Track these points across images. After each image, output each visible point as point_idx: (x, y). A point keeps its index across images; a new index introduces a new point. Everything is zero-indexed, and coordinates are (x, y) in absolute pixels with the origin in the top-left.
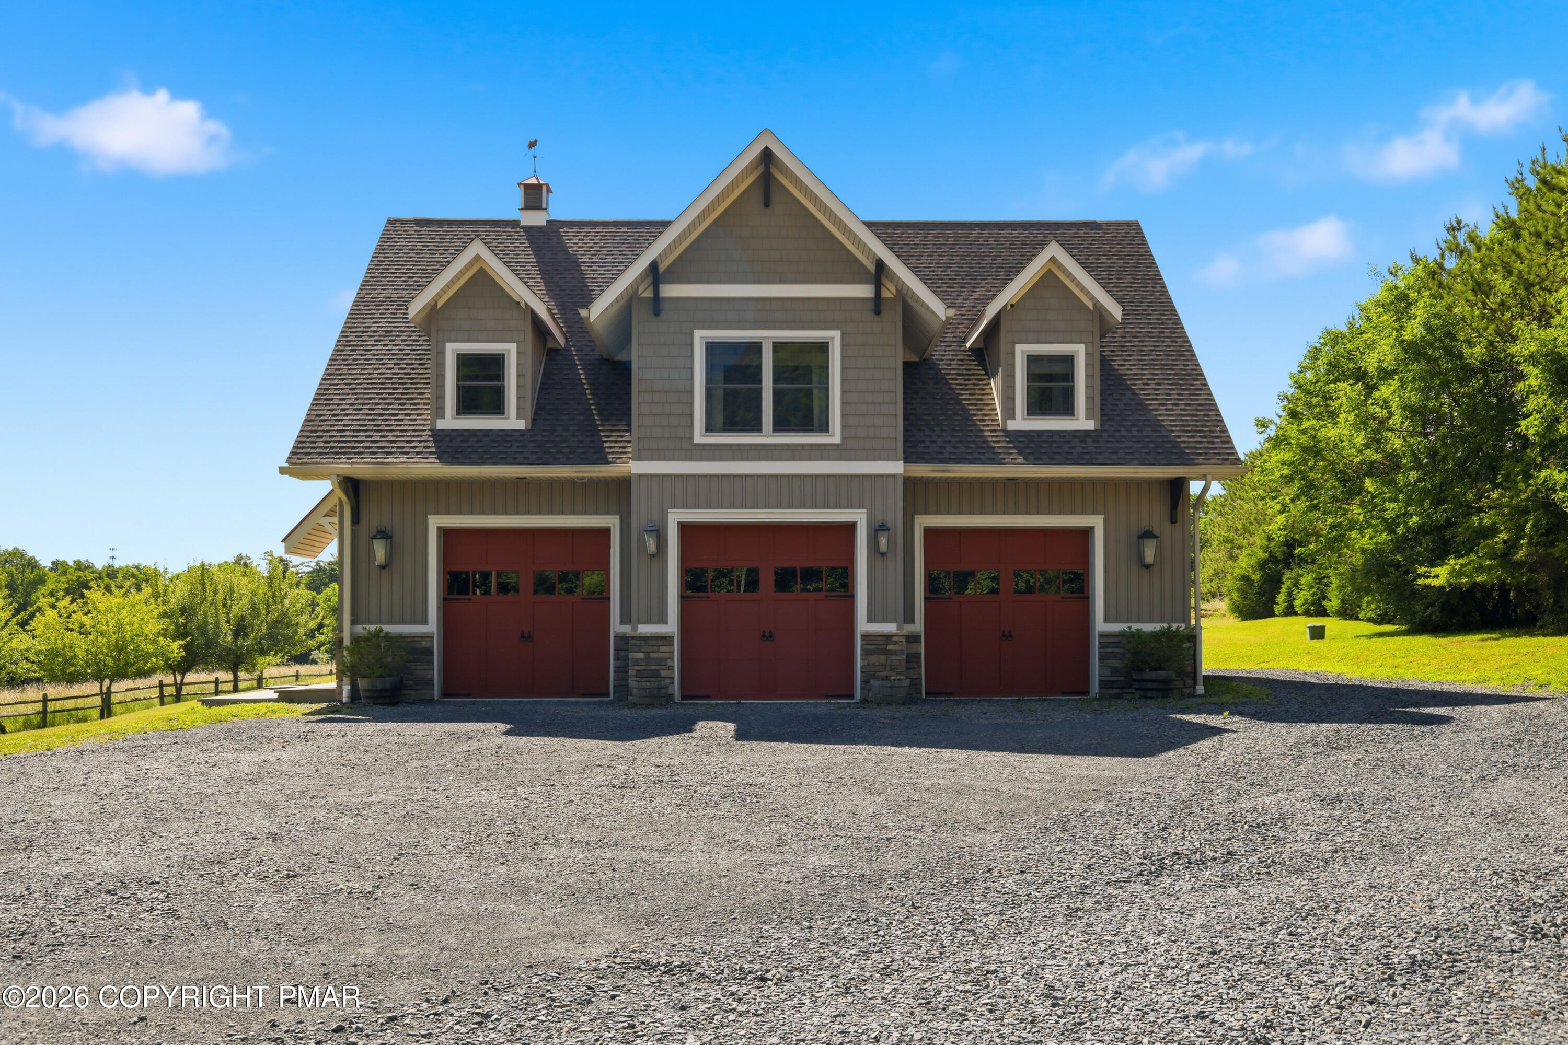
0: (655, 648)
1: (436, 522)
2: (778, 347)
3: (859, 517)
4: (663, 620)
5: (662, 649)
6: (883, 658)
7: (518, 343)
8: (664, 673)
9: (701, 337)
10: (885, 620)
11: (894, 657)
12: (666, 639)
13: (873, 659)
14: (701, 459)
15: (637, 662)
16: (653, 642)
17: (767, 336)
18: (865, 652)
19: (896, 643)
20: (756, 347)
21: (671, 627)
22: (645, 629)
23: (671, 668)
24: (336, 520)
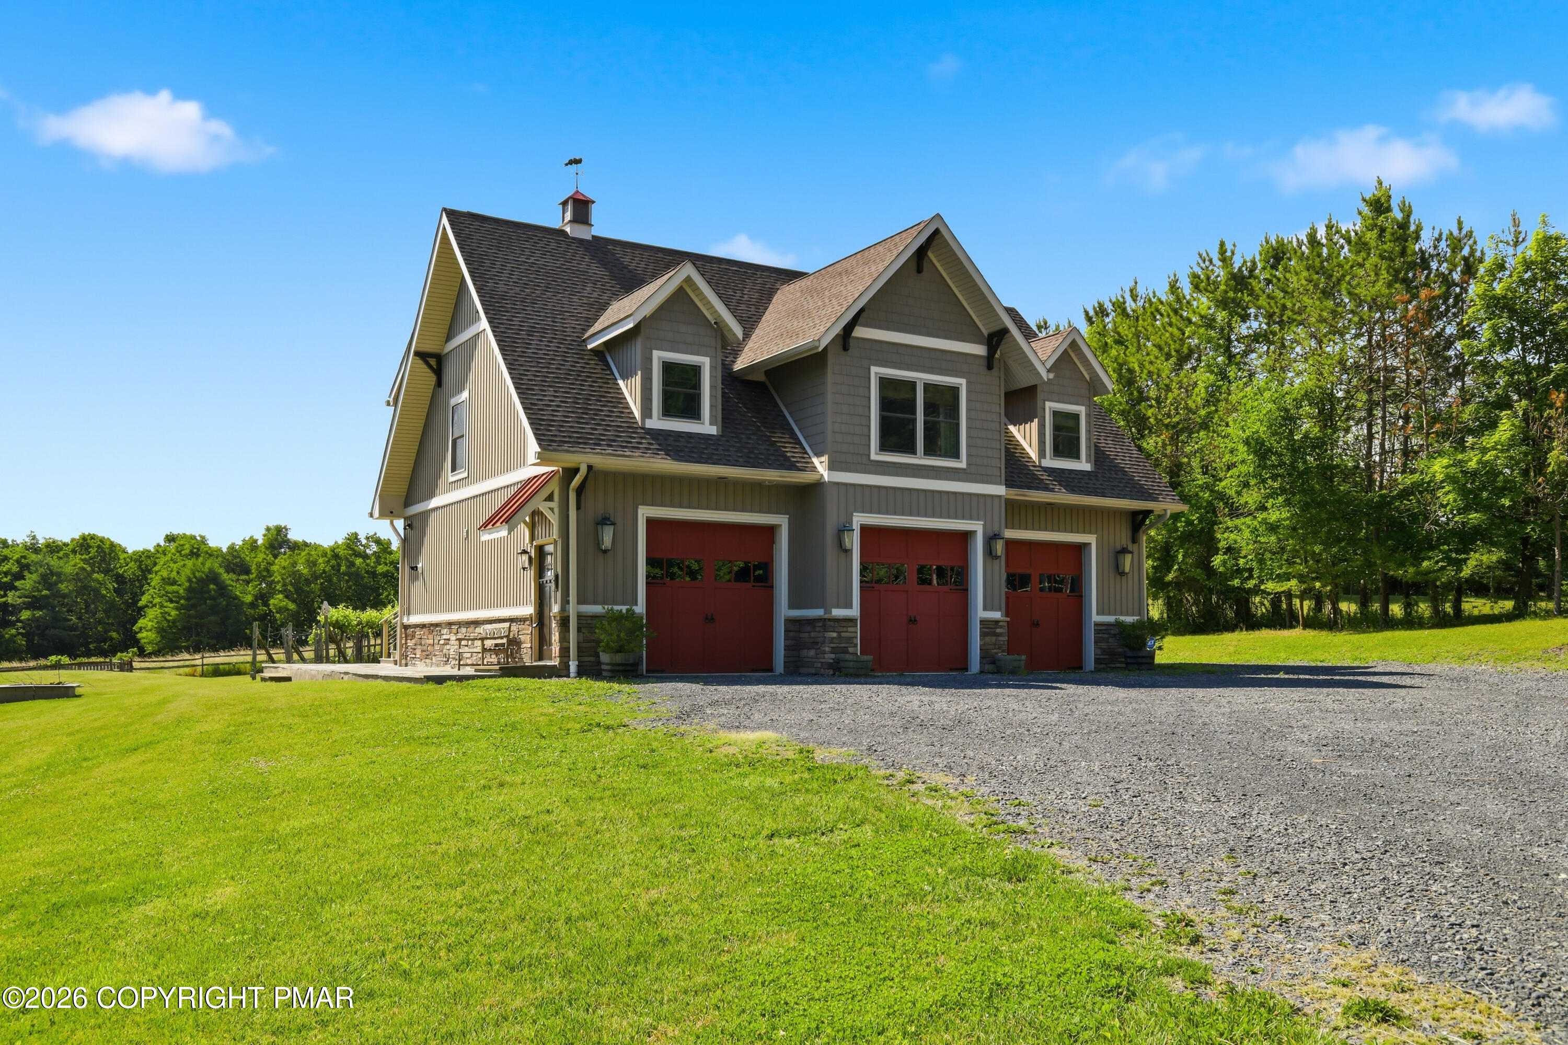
0: (845, 629)
1: (645, 512)
2: (928, 387)
3: (977, 526)
4: (849, 605)
5: (850, 629)
6: (993, 639)
7: (711, 357)
8: (851, 650)
9: (876, 371)
10: (992, 609)
11: (1000, 638)
12: (850, 621)
13: (988, 639)
14: (876, 473)
15: (832, 640)
16: (844, 624)
17: (921, 377)
18: (983, 635)
19: (1001, 627)
20: (912, 385)
21: (854, 612)
22: (837, 612)
23: (856, 646)
24: (555, 504)
